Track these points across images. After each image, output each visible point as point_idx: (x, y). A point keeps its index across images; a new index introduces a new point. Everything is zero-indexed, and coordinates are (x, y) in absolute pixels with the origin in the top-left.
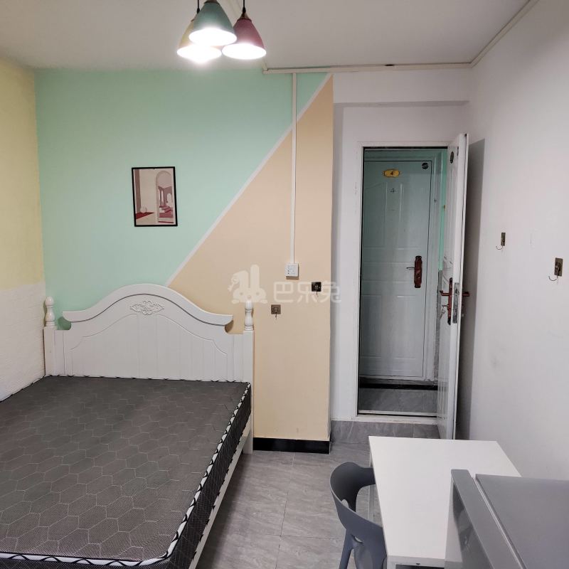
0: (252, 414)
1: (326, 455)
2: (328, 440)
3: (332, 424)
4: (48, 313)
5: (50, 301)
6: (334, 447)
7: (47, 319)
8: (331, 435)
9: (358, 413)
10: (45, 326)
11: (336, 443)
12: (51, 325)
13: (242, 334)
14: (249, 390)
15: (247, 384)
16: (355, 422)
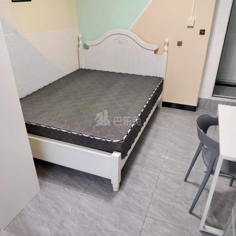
0: (163, 91)
1: (194, 112)
2: (196, 106)
3: (199, 99)
4: (80, 42)
5: (80, 36)
6: (198, 109)
7: (80, 44)
8: (198, 104)
9: (212, 96)
10: (79, 47)
11: (200, 107)
12: (81, 47)
13: (162, 55)
14: (163, 81)
15: (162, 78)
16: (210, 100)
